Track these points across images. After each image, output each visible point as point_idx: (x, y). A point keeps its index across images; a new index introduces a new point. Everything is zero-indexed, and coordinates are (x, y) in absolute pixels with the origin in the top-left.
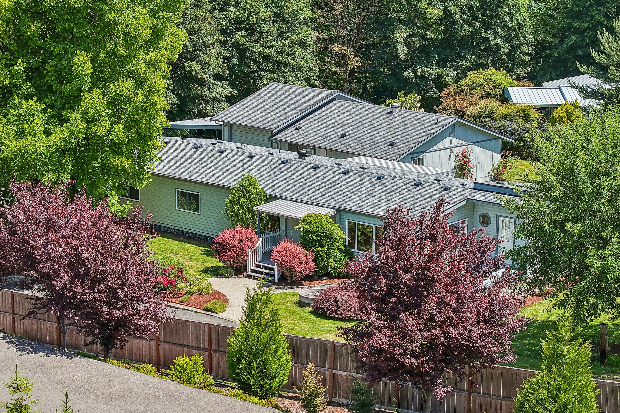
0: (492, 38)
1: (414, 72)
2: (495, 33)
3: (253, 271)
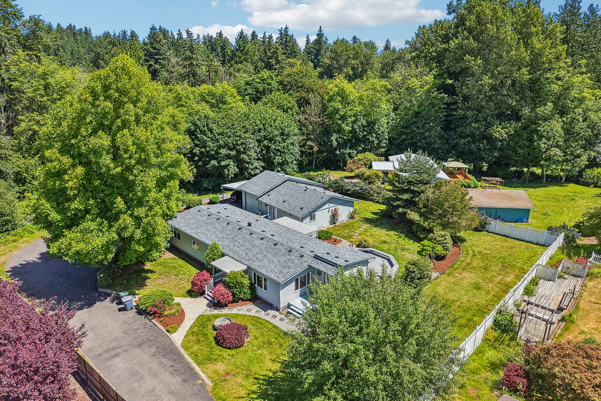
2: (372, 136)
3: (208, 295)
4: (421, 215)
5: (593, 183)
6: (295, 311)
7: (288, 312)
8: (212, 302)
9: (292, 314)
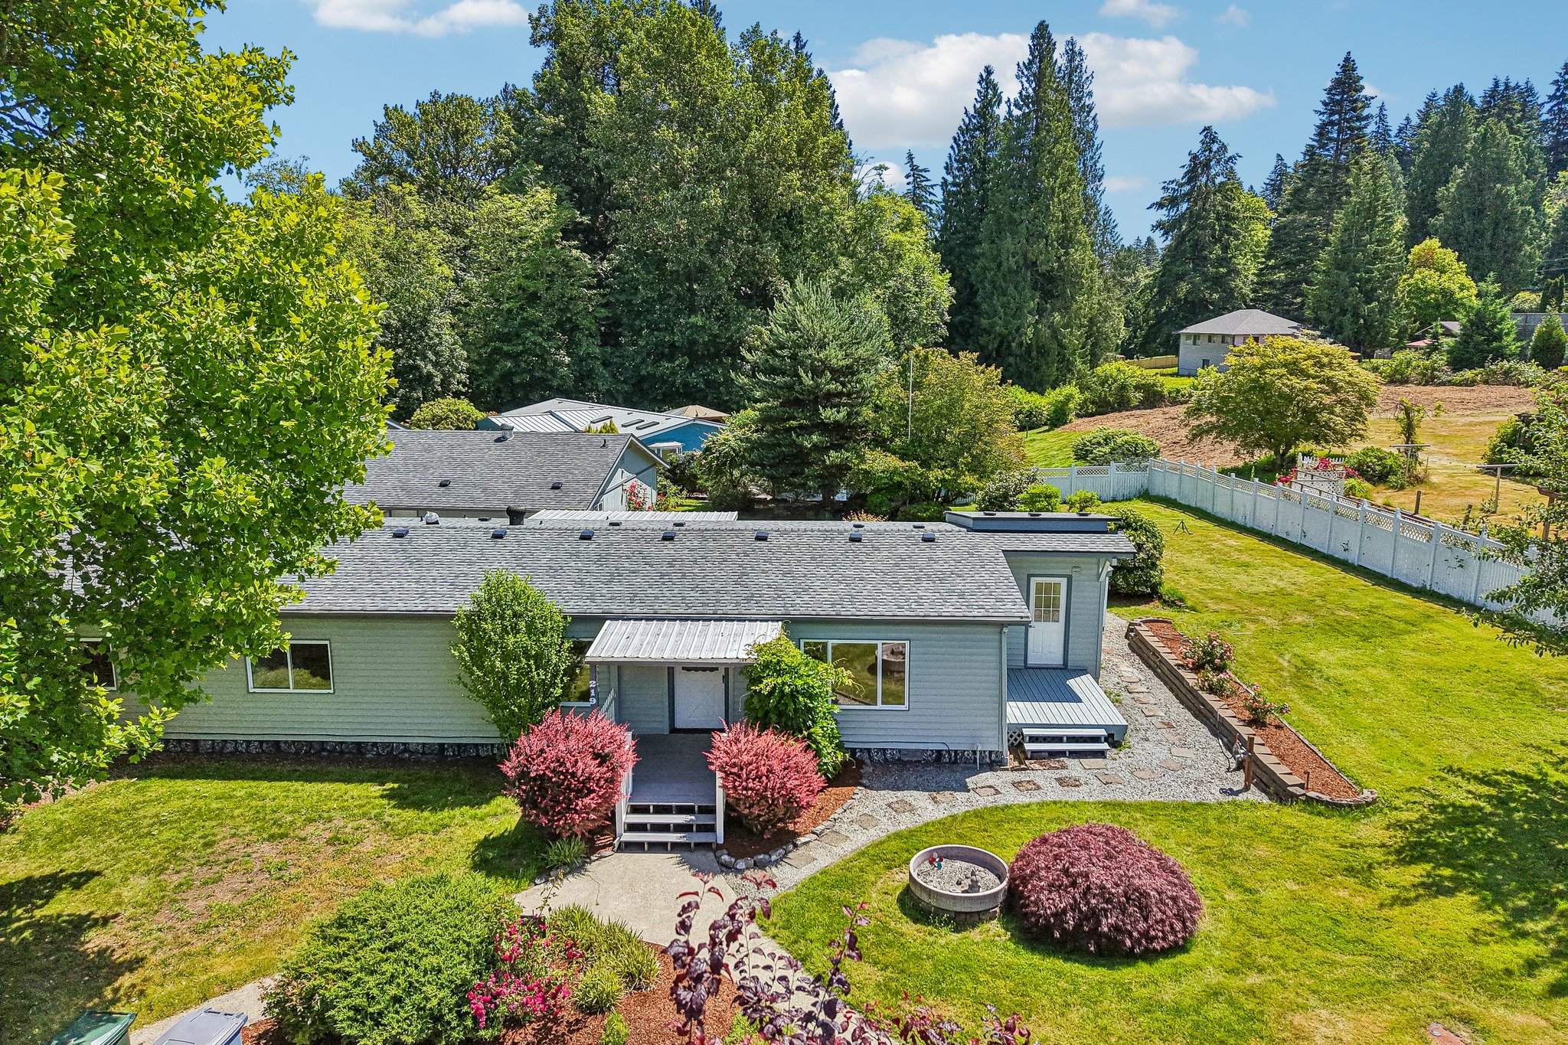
3: (632, 828)
6: (1059, 739)
7: (1036, 755)
8: (707, 846)
9: (1062, 753)
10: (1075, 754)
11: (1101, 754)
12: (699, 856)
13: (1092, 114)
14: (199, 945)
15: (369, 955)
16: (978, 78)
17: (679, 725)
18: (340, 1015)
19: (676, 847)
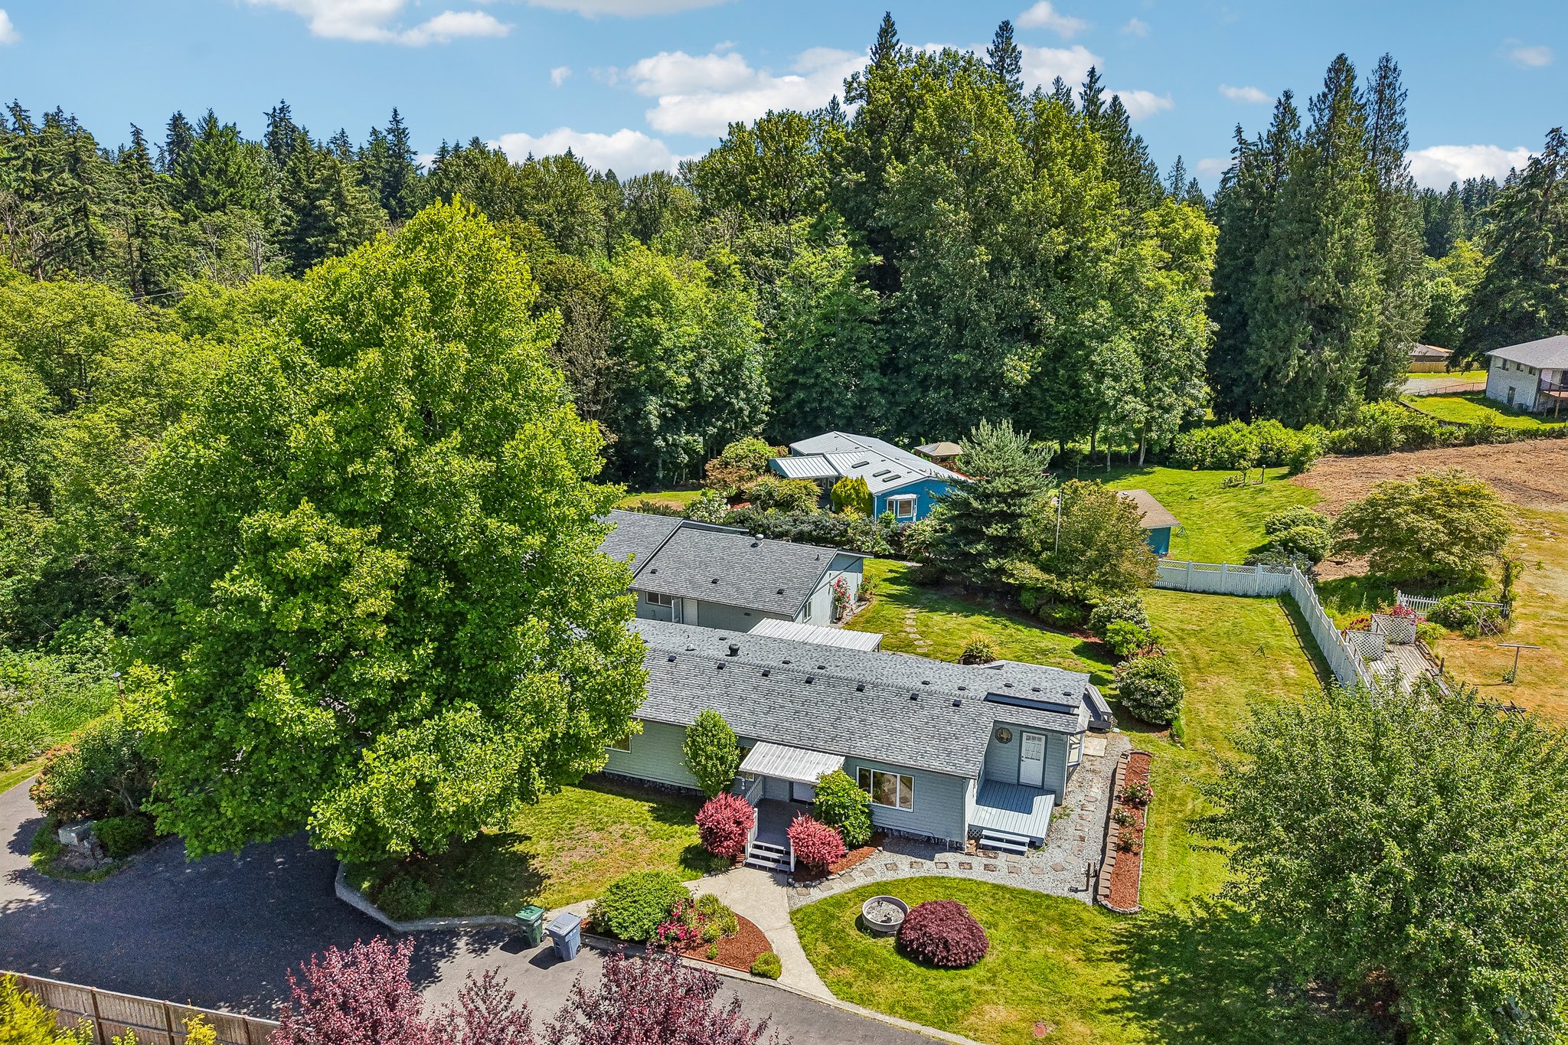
0: (734, 401)
1: (665, 440)
2: (737, 397)
3: (753, 856)
4: (1045, 568)
5: (1196, 462)
6: (1000, 840)
7: (985, 848)
8: (785, 872)
9: (999, 849)
10: (1006, 850)
11: (1021, 853)
12: (780, 876)
13: (1403, 132)
14: (566, 880)
15: (626, 903)
16: (1276, 103)
17: (795, 797)
18: (613, 923)
19: (770, 870)
